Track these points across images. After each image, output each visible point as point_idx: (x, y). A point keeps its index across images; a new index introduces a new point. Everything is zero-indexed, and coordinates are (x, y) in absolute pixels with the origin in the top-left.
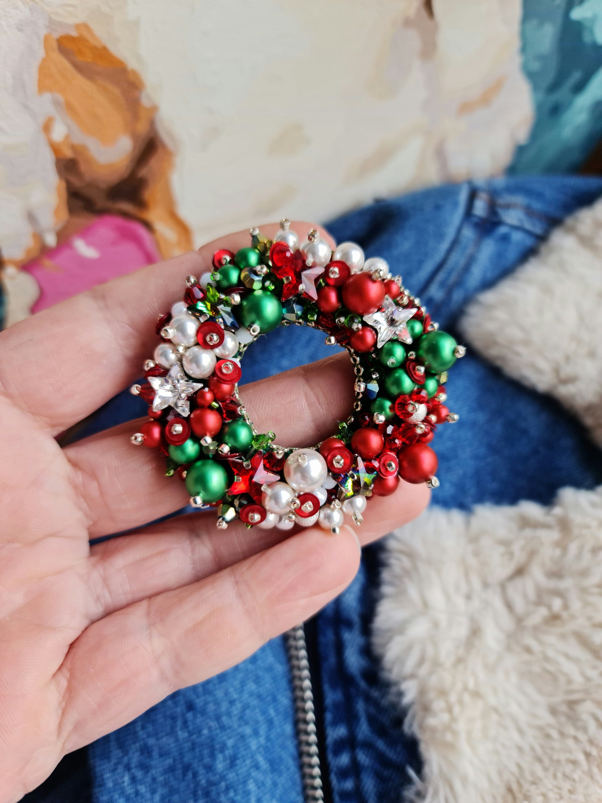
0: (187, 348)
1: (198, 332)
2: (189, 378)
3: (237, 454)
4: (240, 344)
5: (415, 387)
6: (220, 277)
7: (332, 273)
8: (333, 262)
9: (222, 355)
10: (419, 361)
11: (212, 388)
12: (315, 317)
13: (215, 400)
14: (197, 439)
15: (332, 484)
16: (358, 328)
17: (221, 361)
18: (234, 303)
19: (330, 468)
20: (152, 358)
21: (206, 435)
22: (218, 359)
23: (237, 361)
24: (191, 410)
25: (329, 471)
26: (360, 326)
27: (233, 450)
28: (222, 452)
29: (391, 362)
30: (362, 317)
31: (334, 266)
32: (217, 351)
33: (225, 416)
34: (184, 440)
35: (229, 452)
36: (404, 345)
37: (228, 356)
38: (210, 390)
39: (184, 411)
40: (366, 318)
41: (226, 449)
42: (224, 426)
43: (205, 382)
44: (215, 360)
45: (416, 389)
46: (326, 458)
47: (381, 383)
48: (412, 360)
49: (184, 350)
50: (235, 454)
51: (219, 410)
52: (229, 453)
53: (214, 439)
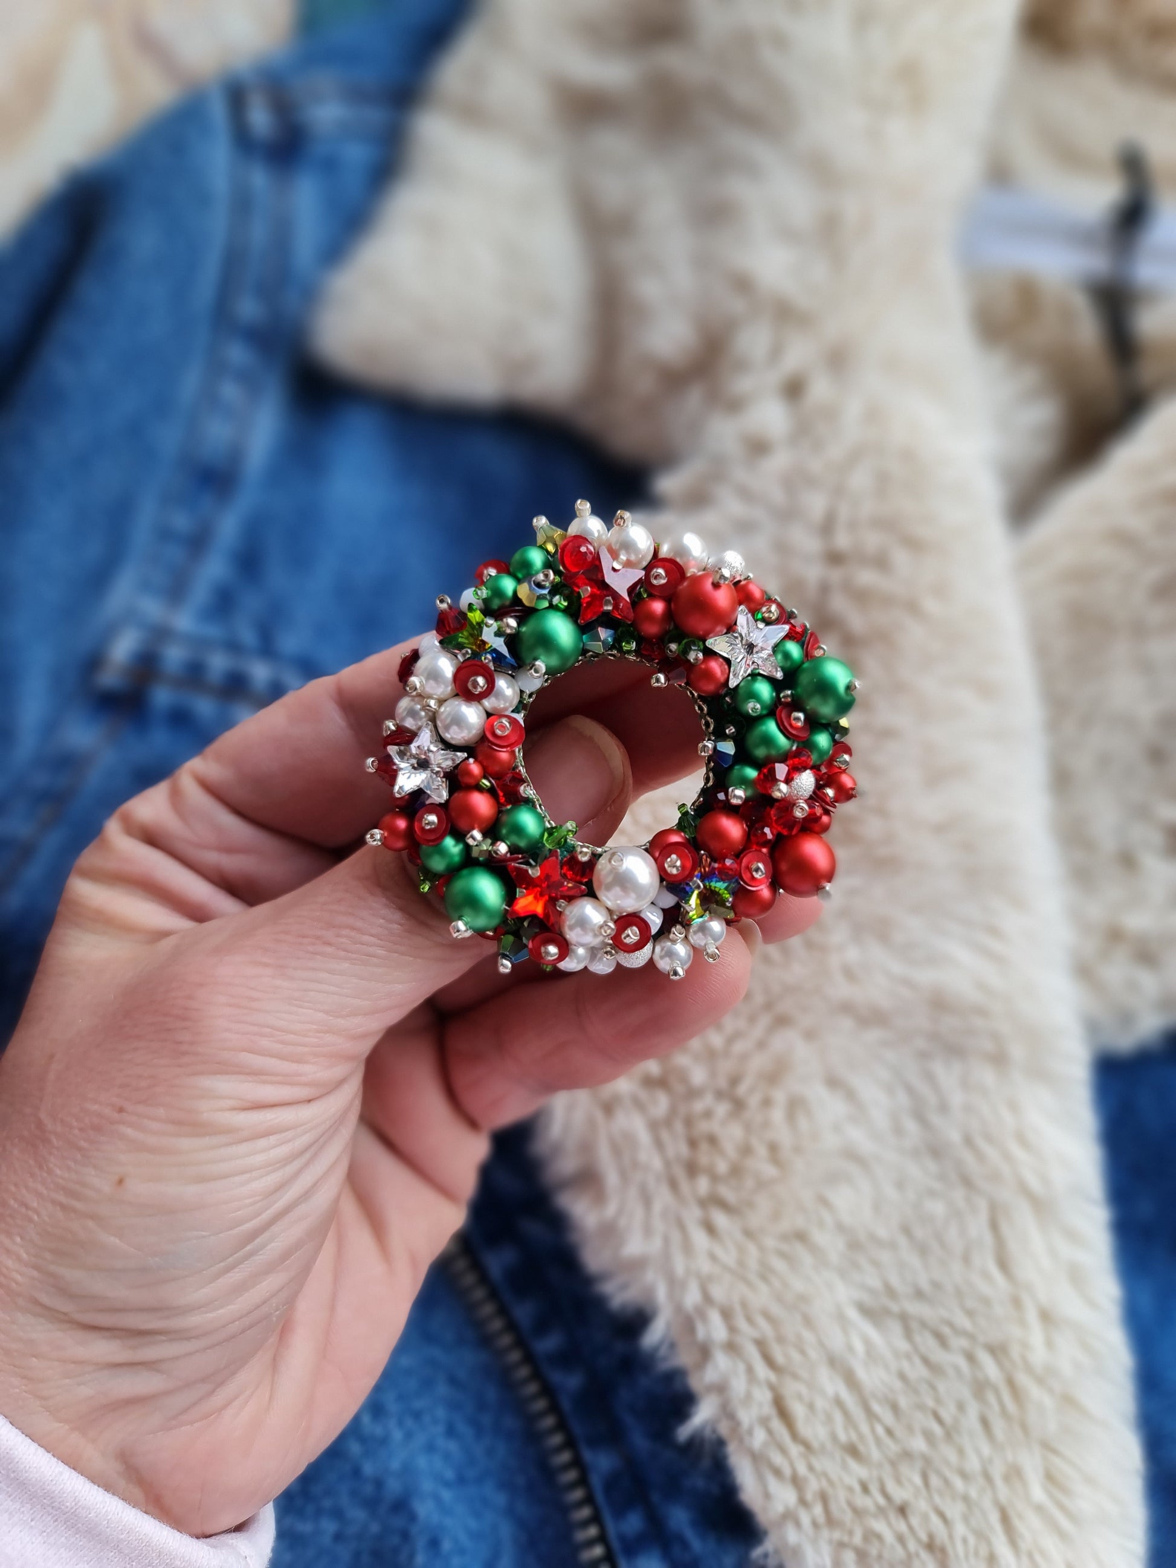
0: (441, 702)
1: (456, 676)
2: (447, 746)
3: (520, 856)
4: (522, 692)
5: (792, 746)
6: (487, 593)
7: (656, 578)
8: (656, 560)
9: (495, 709)
10: (796, 705)
11: (480, 758)
12: (634, 646)
13: (485, 777)
14: (460, 836)
15: (669, 900)
16: (696, 659)
17: (492, 717)
18: (508, 631)
19: (664, 877)
20: (392, 717)
21: (473, 829)
22: (489, 715)
23: (520, 717)
24: (451, 793)
25: (662, 880)
26: (701, 656)
27: (513, 849)
28: (497, 854)
29: (752, 707)
30: (704, 641)
31: (658, 567)
32: (487, 703)
33: (502, 800)
34: (442, 837)
35: (507, 853)
36: (771, 680)
37: (506, 709)
38: (476, 760)
39: (440, 794)
40: (710, 643)
41: (503, 848)
42: (500, 815)
43: (470, 749)
44: (484, 716)
45: (794, 748)
46: (656, 860)
47: (739, 741)
48: (787, 705)
49: (437, 705)
50: (516, 855)
51: (491, 791)
52: (509, 855)
53: (485, 835)
